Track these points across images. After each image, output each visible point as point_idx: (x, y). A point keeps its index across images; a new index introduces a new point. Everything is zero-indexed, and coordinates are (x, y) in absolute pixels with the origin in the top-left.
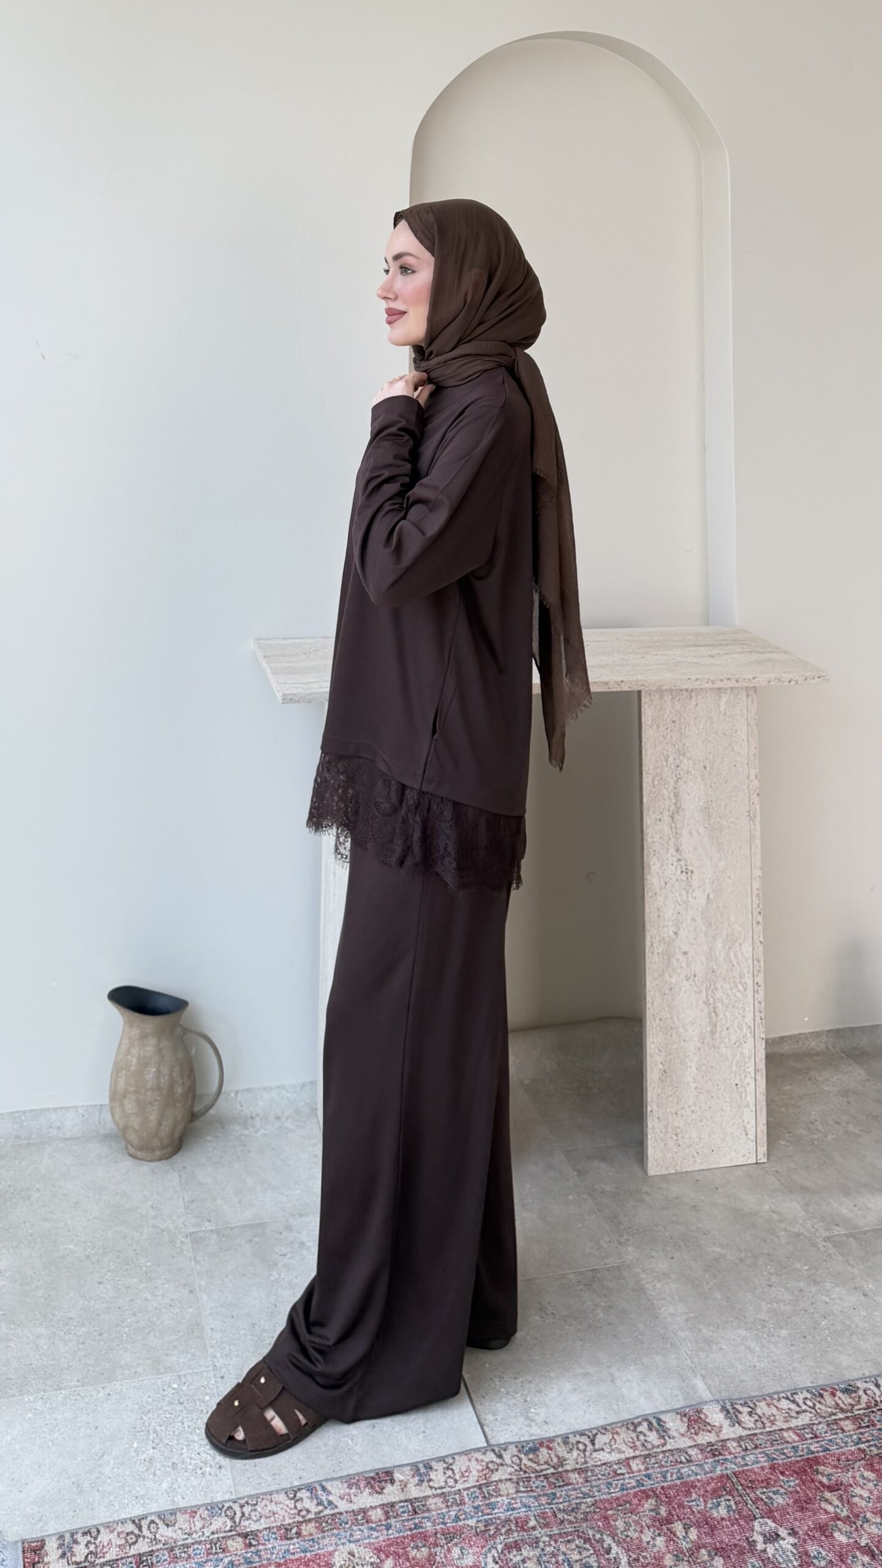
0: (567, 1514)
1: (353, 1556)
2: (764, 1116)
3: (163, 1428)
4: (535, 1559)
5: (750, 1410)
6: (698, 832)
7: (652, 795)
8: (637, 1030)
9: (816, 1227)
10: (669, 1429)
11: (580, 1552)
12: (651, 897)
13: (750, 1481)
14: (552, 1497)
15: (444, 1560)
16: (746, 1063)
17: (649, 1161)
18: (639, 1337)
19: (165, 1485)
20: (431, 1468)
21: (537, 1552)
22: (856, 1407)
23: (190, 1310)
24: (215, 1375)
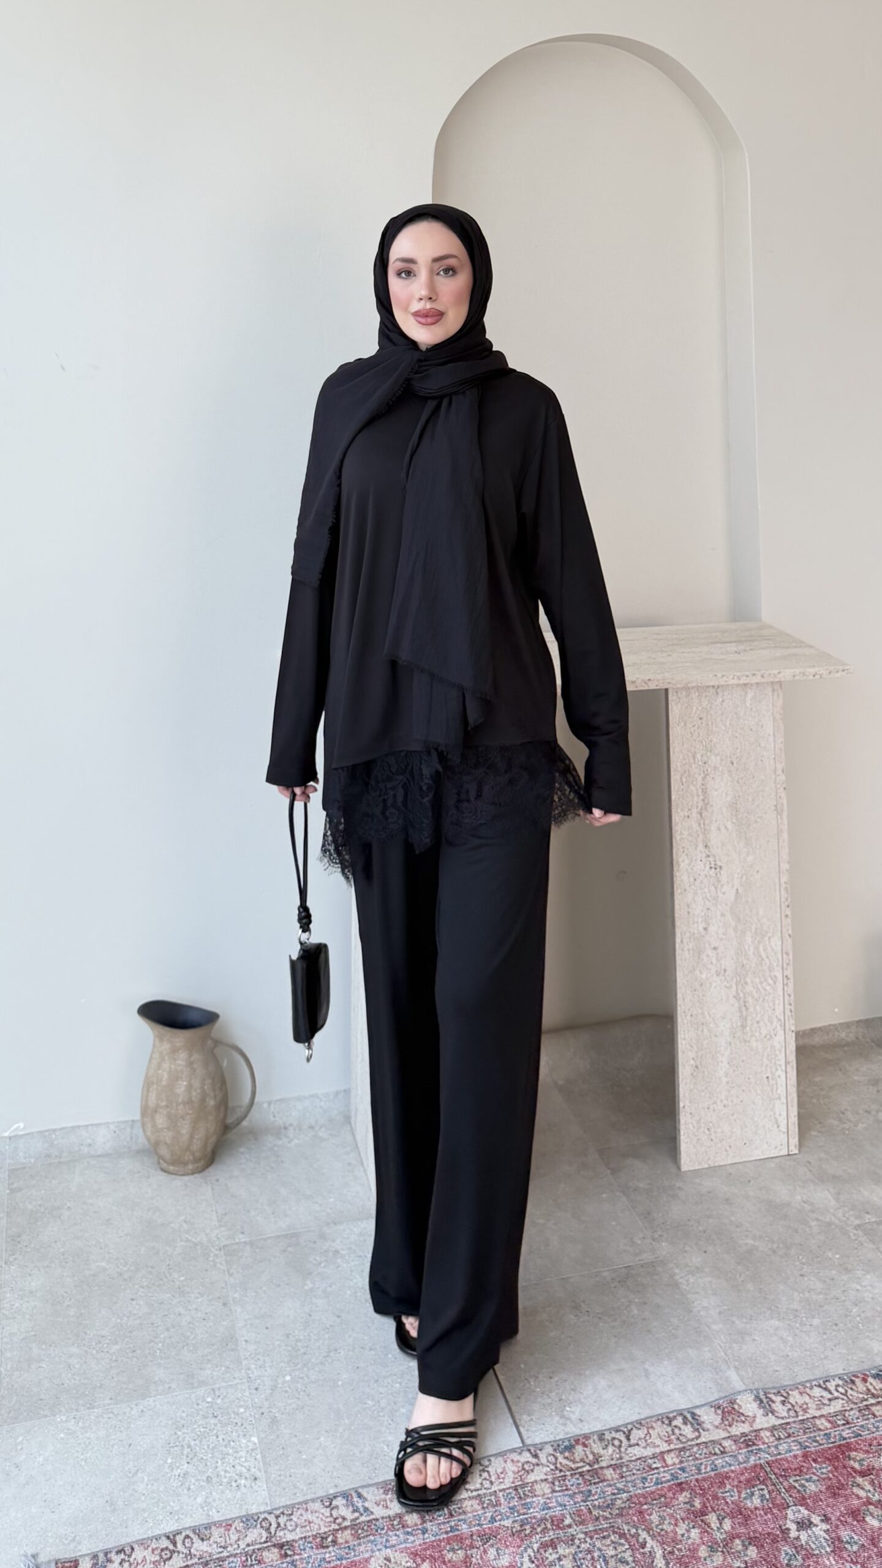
0: (602, 1511)
1: (389, 1561)
2: (794, 1108)
3: (197, 1442)
4: (571, 1557)
5: (783, 1399)
6: (726, 828)
7: (680, 793)
8: (669, 1026)
9: (847, 1215)
10: (703, 1422)
11: (615, 1548)
12: (681, 893)
13: (783, 1470)
15: (480, 1562)
16: (776, 1055)
17: (682, 1157)
18: (673, 1331)
19: (199, 1500)
21: (573, 1550)
23: (224, 1323)
24: (250, 1389)
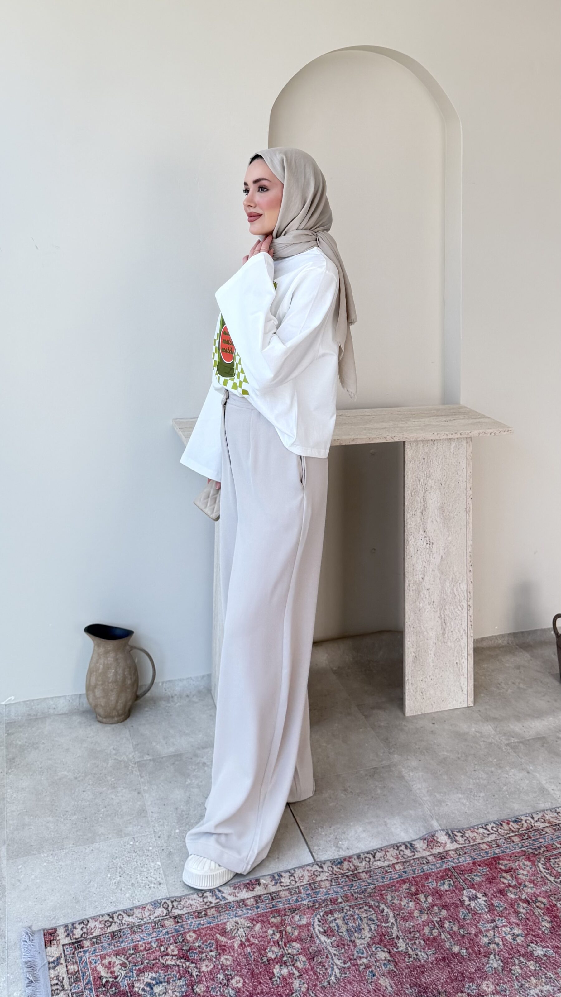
0: (360, 895)
1: (238, 924)
2: (473, 680)
3: (125, 865)
4: (342, 918)
5: (462, 834)
6: (436, 521)
7: (410, 501)
8: (400, 638)
9: (501, 739)
10: (417, 848)
12: (409, 558)
13: (461, 871)
14: (351, 886)
15: (290, 922)
16: (462, 651)
17: (406, 709)
18: (401, 801)
19: (127, 895)
20: (282, 876)
21: (343, 915)
22: (521, 830)
23: (139, 803)
24: (155, 836)
